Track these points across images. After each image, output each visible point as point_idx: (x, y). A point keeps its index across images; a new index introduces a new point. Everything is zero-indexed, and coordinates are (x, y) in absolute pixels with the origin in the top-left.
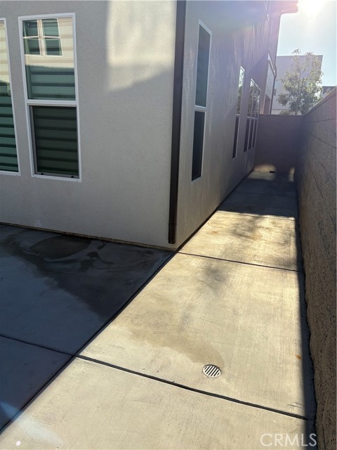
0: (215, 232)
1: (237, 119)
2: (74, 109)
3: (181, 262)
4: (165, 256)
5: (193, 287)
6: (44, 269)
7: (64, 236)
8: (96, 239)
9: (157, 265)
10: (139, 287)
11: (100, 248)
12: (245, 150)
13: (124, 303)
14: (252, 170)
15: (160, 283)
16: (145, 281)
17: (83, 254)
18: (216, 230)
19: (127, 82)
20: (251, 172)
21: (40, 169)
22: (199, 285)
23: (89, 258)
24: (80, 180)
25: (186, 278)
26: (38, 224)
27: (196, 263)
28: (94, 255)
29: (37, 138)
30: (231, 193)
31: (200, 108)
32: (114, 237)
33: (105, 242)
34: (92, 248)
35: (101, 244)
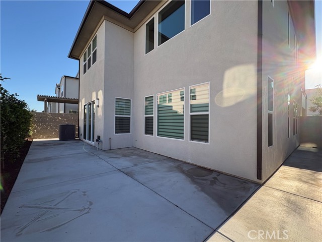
0: (286, 178)
1: (288, 118)
2: (208, 115)
3: (268, 191)
4: (256, 186)
5: (281, 209)
6: (194, 181)
7: (200, 167)
8: (215, 171)
9: (252, 190)
10: (244, 201)
11: (218, 176)
12: (294, 134)
13: (237, 208)
14: (299, 146)
15: (256, 201)
16: (247, 198)
17: (210, 177)
18: (286, 176)
19: (232, 103)
20: (298, 146)
21: (192, 138)
22: (285, 208)
23: (213, 179)
24: (209, 144)
25: (274, 202)
26: (189, 161)
27: (278, 194)
28: (215, 178)
29: (192, 127)
30: (289, 157)
31: (270, 112)
32: (224, 171)
33: (220, 173)
34: (214, 175)
35: (218, 174)
